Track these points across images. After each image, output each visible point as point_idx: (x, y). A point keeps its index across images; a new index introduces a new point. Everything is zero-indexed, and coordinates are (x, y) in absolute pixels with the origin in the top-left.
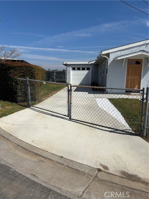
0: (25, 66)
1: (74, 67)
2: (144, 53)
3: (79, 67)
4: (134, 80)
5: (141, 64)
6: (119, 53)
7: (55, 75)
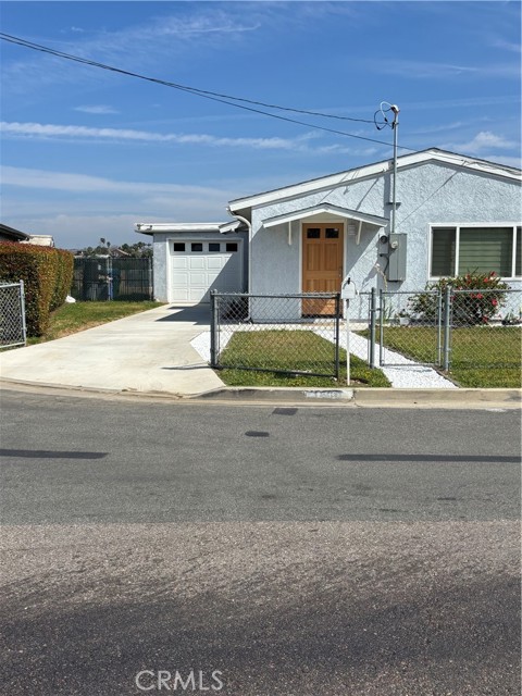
0: (15, 254)
1: (179, 239)
2: (330, 211)
3: (197, 239)
4: (326, 281)
5: (340, 235)
6: (276, 207)
7: (109, 270)
